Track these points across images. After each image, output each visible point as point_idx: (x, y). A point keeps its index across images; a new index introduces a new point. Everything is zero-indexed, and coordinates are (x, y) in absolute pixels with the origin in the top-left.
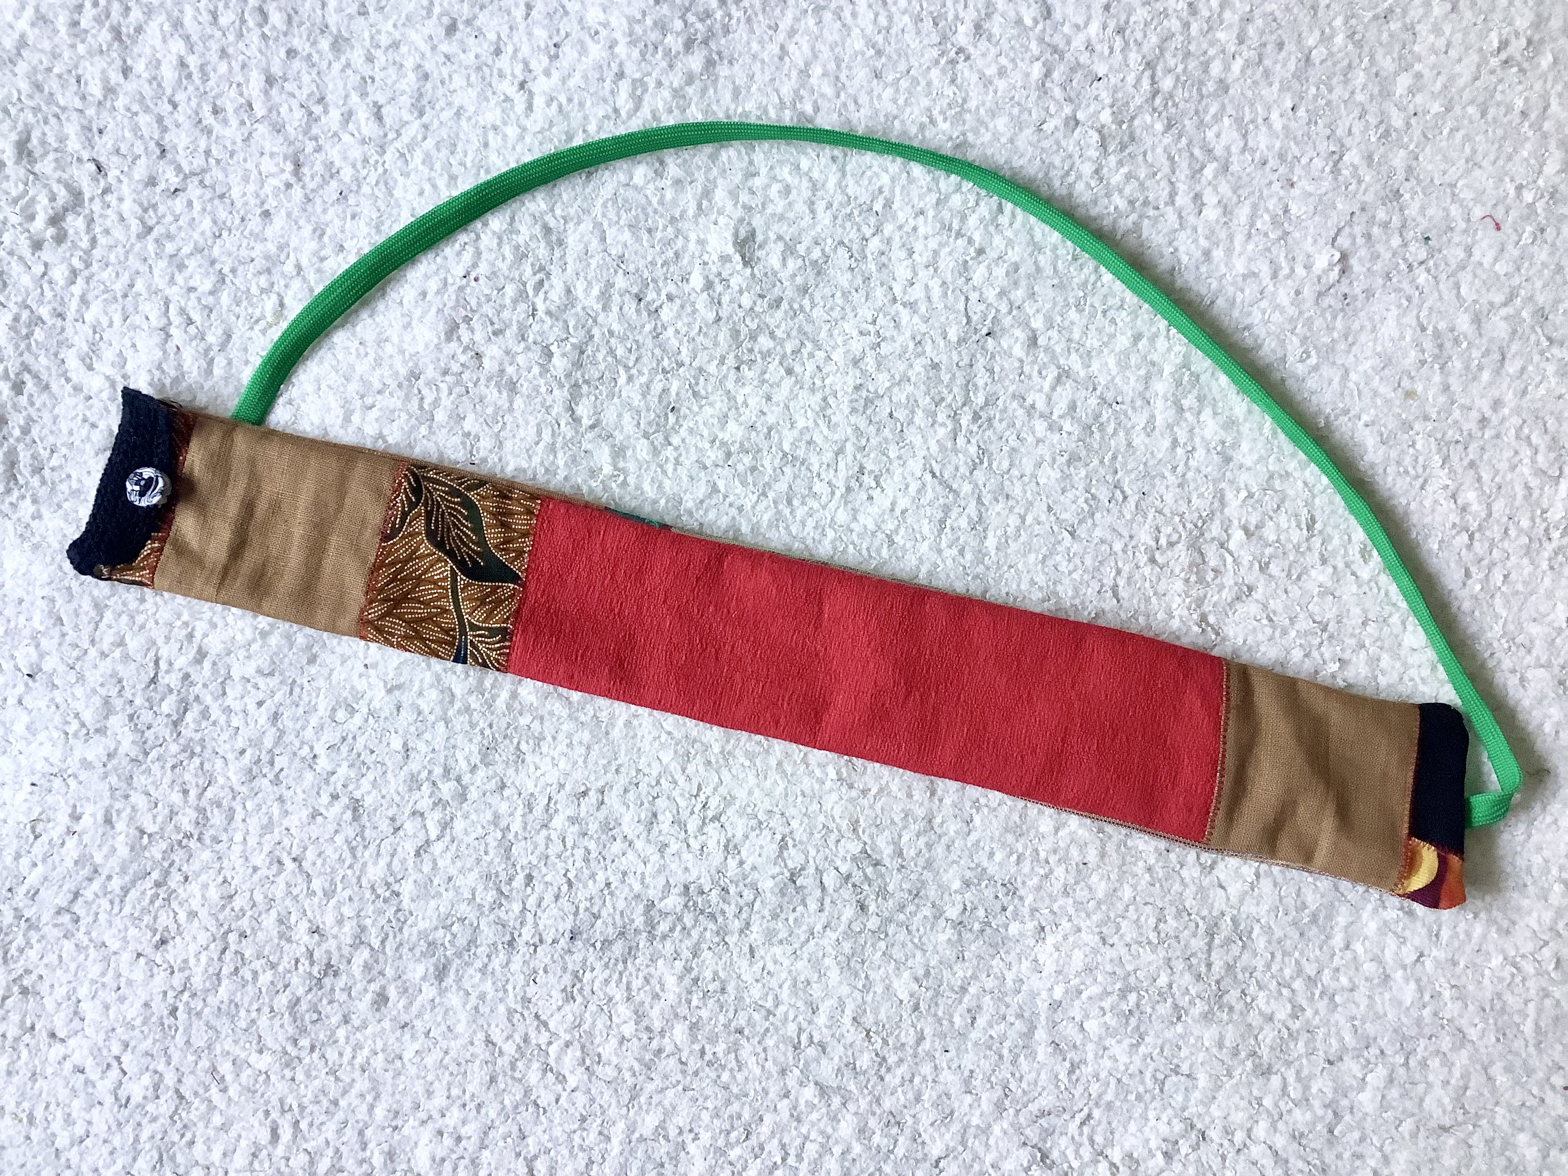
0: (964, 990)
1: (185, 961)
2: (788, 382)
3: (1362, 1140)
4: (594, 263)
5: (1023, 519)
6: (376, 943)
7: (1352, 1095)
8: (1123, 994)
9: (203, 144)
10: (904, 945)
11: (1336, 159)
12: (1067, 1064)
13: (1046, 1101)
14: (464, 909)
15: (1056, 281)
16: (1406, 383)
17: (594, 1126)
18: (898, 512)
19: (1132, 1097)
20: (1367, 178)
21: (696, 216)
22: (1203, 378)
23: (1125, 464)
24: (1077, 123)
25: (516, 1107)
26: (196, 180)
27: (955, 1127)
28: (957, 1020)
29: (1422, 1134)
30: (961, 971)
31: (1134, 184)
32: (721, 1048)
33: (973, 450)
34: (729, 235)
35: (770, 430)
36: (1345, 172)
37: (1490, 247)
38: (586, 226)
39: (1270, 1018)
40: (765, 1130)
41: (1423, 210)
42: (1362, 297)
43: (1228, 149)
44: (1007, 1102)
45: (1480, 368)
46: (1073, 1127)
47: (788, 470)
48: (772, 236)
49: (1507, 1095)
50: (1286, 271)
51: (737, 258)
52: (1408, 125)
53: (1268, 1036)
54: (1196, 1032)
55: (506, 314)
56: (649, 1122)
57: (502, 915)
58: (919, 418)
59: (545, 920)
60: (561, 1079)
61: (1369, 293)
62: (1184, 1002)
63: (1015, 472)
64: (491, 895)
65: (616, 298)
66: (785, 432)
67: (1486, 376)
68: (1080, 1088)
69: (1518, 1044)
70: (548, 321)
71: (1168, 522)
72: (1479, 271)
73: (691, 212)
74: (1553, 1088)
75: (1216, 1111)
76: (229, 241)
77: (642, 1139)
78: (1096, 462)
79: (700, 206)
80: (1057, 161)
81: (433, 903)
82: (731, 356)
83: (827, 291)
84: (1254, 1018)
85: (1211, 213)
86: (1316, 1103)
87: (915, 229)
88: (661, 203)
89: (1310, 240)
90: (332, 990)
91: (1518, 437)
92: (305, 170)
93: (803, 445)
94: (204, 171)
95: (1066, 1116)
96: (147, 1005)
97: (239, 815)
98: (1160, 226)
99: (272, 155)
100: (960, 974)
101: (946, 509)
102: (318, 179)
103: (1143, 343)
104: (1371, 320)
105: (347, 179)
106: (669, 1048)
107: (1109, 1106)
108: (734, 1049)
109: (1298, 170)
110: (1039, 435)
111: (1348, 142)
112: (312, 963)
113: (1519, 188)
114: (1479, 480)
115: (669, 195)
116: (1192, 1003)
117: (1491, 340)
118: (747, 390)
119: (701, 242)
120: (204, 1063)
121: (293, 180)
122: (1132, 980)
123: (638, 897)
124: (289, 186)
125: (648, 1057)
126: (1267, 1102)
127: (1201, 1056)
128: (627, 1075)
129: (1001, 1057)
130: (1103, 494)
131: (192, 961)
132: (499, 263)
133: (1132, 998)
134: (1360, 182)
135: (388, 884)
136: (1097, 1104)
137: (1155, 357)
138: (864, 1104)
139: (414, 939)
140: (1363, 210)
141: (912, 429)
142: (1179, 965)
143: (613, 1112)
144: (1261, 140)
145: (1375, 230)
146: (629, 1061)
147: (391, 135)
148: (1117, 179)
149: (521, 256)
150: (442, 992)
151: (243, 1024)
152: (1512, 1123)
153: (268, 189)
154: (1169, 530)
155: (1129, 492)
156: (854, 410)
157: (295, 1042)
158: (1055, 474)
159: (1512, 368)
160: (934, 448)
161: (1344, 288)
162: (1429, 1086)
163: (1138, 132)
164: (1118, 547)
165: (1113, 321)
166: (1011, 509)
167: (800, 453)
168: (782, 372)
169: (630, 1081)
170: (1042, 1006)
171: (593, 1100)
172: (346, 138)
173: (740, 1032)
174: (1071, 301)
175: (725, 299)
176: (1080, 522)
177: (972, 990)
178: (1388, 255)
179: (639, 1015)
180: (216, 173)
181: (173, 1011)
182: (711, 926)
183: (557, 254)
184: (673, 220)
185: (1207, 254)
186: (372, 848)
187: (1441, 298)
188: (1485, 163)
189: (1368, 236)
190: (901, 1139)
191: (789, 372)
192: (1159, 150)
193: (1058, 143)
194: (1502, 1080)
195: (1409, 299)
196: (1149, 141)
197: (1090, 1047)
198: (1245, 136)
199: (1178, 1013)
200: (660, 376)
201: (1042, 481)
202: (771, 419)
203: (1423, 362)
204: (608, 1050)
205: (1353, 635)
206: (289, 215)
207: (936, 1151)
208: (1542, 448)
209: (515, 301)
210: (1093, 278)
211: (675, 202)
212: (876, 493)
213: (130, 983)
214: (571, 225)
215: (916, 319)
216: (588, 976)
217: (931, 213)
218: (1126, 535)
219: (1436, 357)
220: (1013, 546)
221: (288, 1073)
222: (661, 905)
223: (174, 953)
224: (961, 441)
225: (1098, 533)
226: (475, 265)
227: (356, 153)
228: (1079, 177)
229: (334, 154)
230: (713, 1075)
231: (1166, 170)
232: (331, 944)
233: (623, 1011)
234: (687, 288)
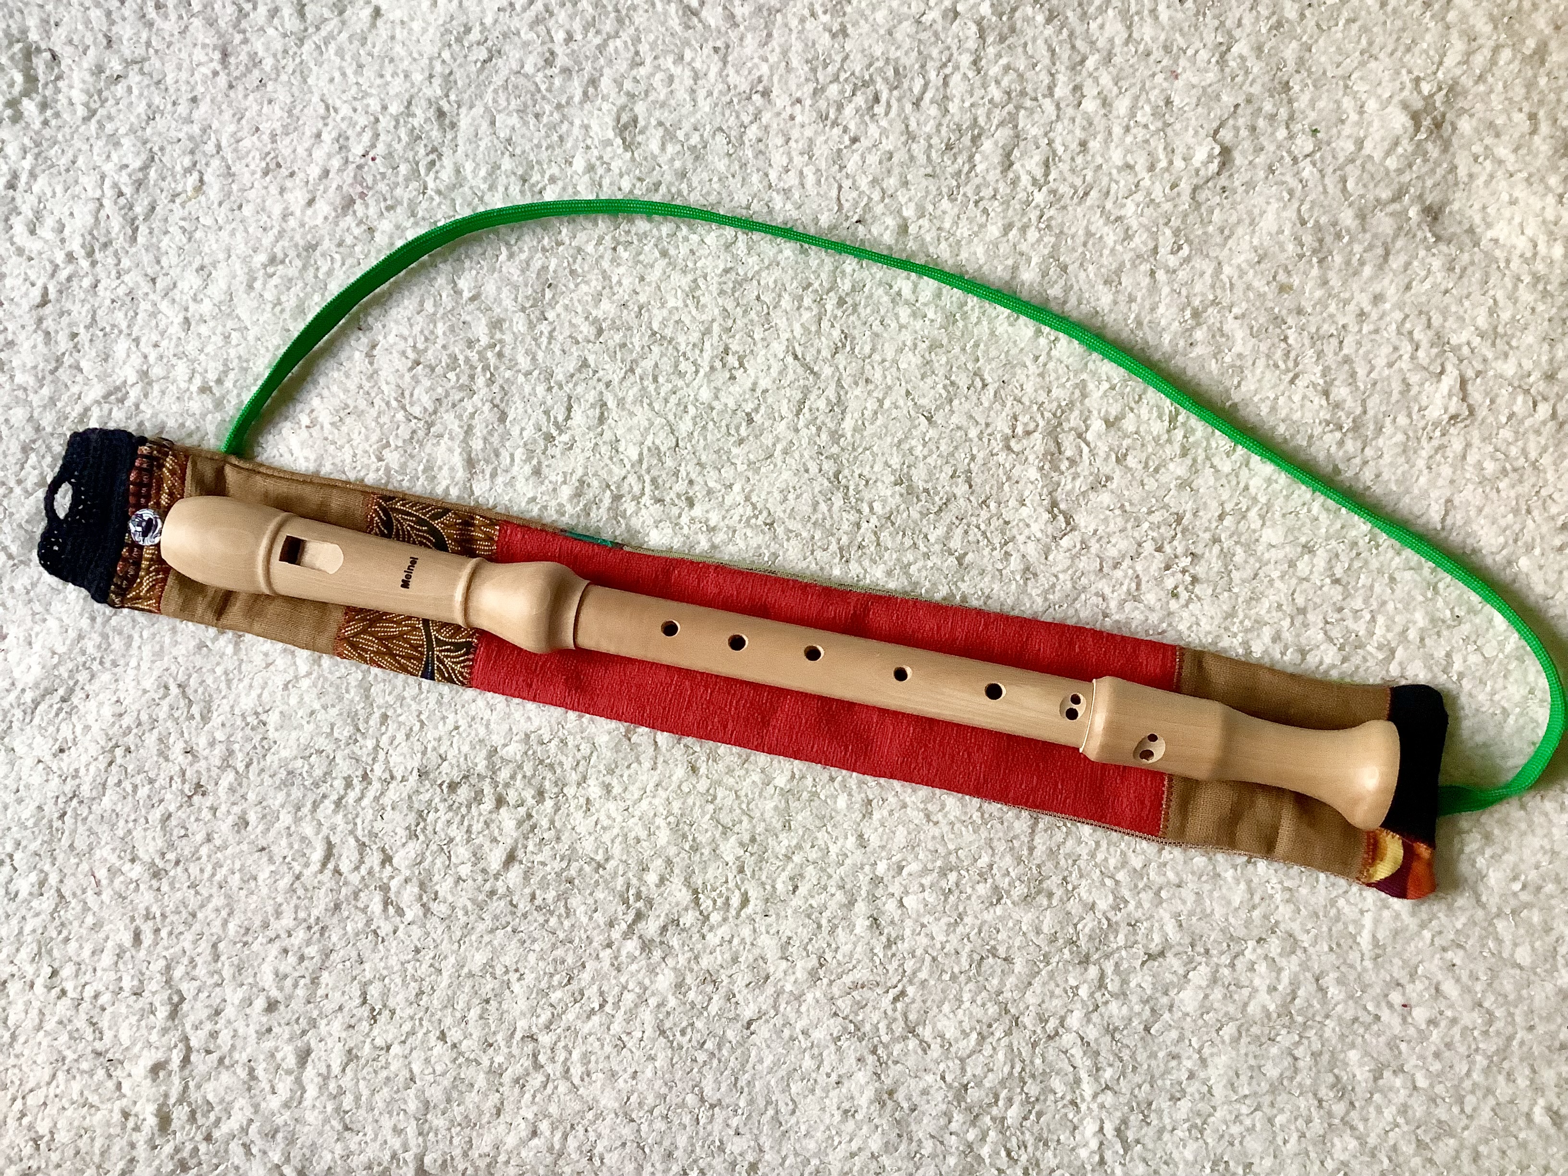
0: (788, 858)
1: (77, 771)
2: (663, 262)
3: (1181, 1039)
4: (483, 144)
5: (881, 402)
6: (241, 767)
7: (1172, 993)
8: (943, 873)
9: (144, 36)
10: (731, 810)
11: (1223, 53)
12: (884, 939)
13: (861, 974)
14: (321, 742)
15: (929, 170)
16: (1282, 277)
17: (427, 957)
18: (759, 392)
19: (946, 977)
20: (1255, 70)
21: (582, 103)
22: (1070, 269)
23: (986, 352)
24: (956, 14)
25: (357, 934)
26: (136, 67)
27: (770, 990)
28: (780, 886)
29: (1244, 1040)
30: (786, 841)
31: (1012, 75)
32: (551, 895)
33: (836, 333)
34: (610, 121)
35: (641, 308)
36: (1233, 64)
37: (1383, 139)
38: (479, 110)
39: (1093, 907)
40: (586, 976)
41: (1312, 104)
42: (1241, 190)
43: (1111, 40)
44: (821, 972)
45: (1362, 263)
46: (886, 1002)
47: (655, 349)
48: (653, 122)
49: (1339, 1008)
50: (1163, 164)
51: (619, 141)
52: (1302, 16)
53: (1088, 925)
54: (1016, 916)
55: (398, 192)
56: (479, 959)
57: (356, 749)
58: (786, 302)
59: (394, 759)
60: (400, 912)
61: (1250, 185)
62: (1004, 883)
63: (877, 357)
64: (348, 731)
65: (502, 180)
66: (655, 311)
67: (1367, 271)
68: (895, 964)
69: (1353, 956)
70: (437, 199)
71: (1027, 410)
72: (1369, 166)
73: (577, 99)
74: (1390, 1006)
75: (1031, 998)
76: (160, 123)
77: (471, 975)
78: (957, 350)
79: (585, 93)
80: (935, 53)
81: (294, 734)
82: (608, 238)
83: (705, 176)
84: (1073, 906)
85: (1090, 105)
86: (1134, 999)
87: (792, 118)
88: (549, 90)
89: (1191, 132)
90: (200, 810)
91: (1399, 332)
92: (232, 60)
93: (671, 324)
94: (144, 60)
95: (880, 990)
96: (40, 808)
97: (135, 644)
98: (1036, 117)
99: (204, 46)
100: (785, 843)
101: (806, 392)
102: (242, 68)
103: (1014, 233)
104: (1250, 213)
105: (268, 68)
106: (501, 891)
107: (924, 982)
108: (562, 897)
109: (1183, 62)
110: (903, 321)
111: (1237, 33)
112: (184, 782)
113: (1417, 81)
114: (1353, 374)
115: (557, 82)
116: (1011, 884)
117: (1375, 236)
118: (622, 270)
119: (586, 128)
120: (85, 867)
121: (219, 68)
122: (953, 859)
123: (481, 741)
124: (215, 74)
125: (481, 897)
126: (1083, 992)
127: (1018, 941)
128: (460, 913)
129: (819, 926)
130: (963, 381)
131: (82, 772)
132: (396, 145)
133: (953, 877)
134: (1247, 73)
135: (257, 714)
136: (911, 982)
137: (1023, 247)
138: (682, 960)
139: (276, 765)
140: (1249, 101)
141: (779, 312)
142: (1001, 847)
143: (445, 947)
144: (1146, 31)
145: (1261, 123)
146: (463, 900)
147: (311, 30)
148: (994, 71)
149: (415, 138)
150: (298, 820)
151: (120, 833)
152: (1342, 1037)
153: (198, 76)
154: (1026, 419)
155: (988, 379)
156: (722, 292)
157: (163, 855)
158: (916, 360)
159: (1396, 262)
160: (798, 331)
161: (1223, 181)
162: (1255, 990)
163: (1019, 25)
164: (973, 433)
165: (985, 211)
166: (869, 393)
167: (668, 332)
168: (657, 254)
169: (463, 919)
170: (864, 880)
171: (428, 934)
172: (271, 31)
173: (570, 881)
174: (945, 190)
175: (606, 182)
176: (937, 409)
177: (797, 859)
178: (1272, 148)
179: (477, 857)
180: (155, 62)
181: (62, 816)
182: (549, 775)
183: (449, 136)
184: (559, 106)
185: (1083, 144)
186: (246, 681)
187: (1325, 192)
188: (1381, 56)
189: (1253, 129)
190: (716, 997)
191: (664, 254)
192: (1040, 42)
193: (936, 34)
194: (1333, 991)
195: (1291, 192)
196: (1030, 32)
197: (908, 923)
198: (1129, 27)
199: (998, 896)
200: (540, 255)
201: (902, 366)
202: (642, 298)
203: (1301, 256)
204: (444, 888)
205: (1207, 530)
206: (213, 101)
207: (748, 1013)
208: (1425, 345)
209: (407, 180)
210: (966, 168)
211: (562, 90)
212: (738, 373)
213: (28, 787)
214: (463, 110)
215: (789, 206)
216: (431, 817)
217: (808, 102)
218: (982, 421)
219: (1315, 252)
220: (870, 429)
221: (155, 883)
222: (502, 752)
223: (66, 762)
224: (825, 324)
225: (955, 420)
226: (373, 146)
227: (278, 46)
228: (957, 68)
229: (258, 46)
230: (541, 920)
231: (1047, 61)
232: (202, 765)
233: (462, 852)
234: (569, 172)
